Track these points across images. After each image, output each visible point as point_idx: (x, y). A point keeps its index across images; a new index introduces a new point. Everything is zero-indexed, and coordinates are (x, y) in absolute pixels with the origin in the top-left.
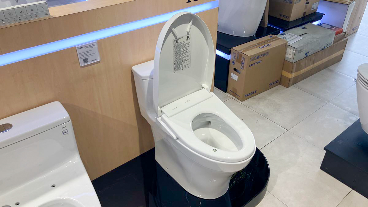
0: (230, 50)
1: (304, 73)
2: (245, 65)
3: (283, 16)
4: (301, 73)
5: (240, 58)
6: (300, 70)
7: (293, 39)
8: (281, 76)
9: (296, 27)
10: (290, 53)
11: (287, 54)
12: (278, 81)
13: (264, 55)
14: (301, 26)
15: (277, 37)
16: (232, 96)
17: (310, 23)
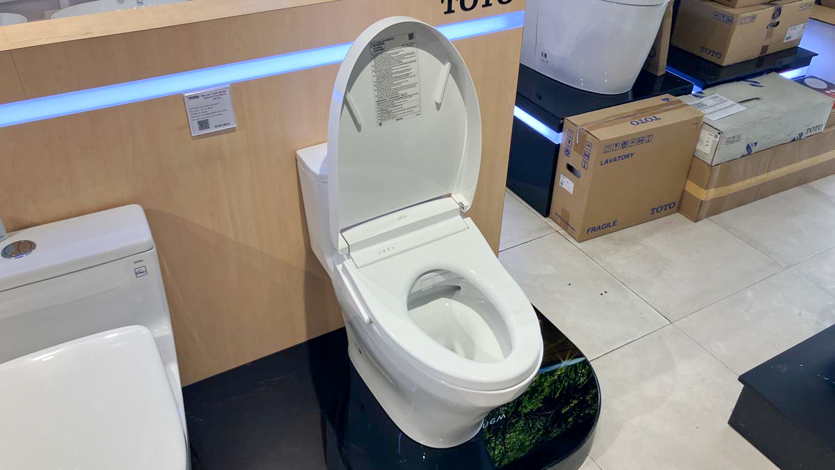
0: (562, 121)
1: (740, 191)
2: (592, 161)
3: (708, 51)
5: (583, 143)
6: (730, 184)
7: (720, 110)
8: (683, 192)
9: (738, 79)
10: (707, 142)
11: (700, 143)
12: (675, 203)
13: (641, 141)
14: (749, 80)
15: (680, 101)
17: (774, 73)
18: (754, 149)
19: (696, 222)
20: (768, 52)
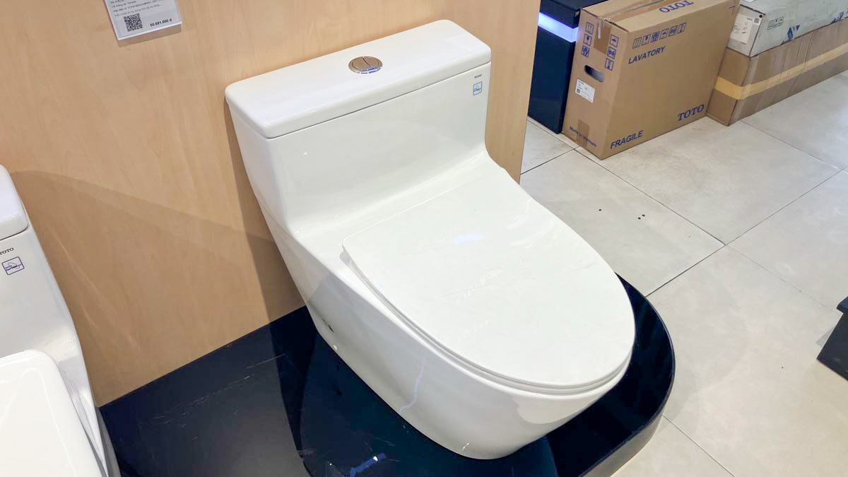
1: (776, 86)
2: (619, 61)
4: (768, 88)
5: (605, 38)
6: (767, 79)
8: (713, 92)
10: (745, 28)
11: (735, 30)
12: (703, 105)
13: (673, 31)
16: (574, 145)
18: (796, 34)
19: (729, 125)
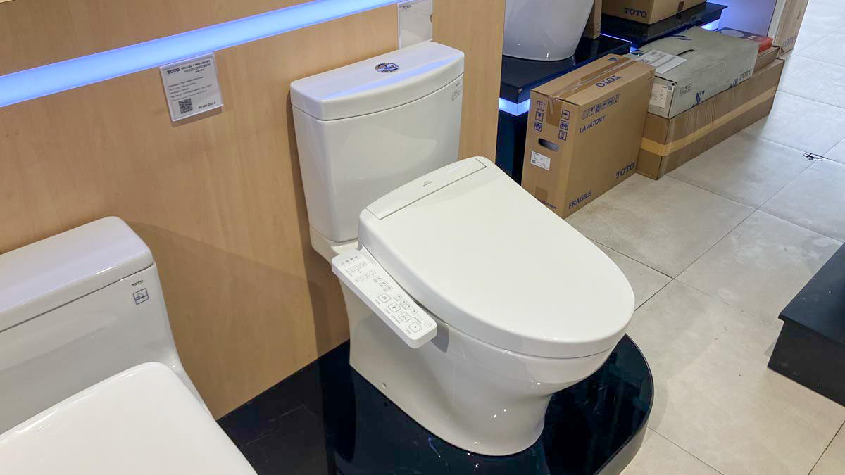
0: (520, 90)
3: (632, 12)
6: (684, 137)
7: (664, 63)
8: (639, 152)
9: (667, 35)
10: (661, 95)
12: (634, 164)
14: (676, 35)
15: (629, 59)
17: (695, 27)
18: (702, 98)
19: (657, 179)
20: (684, 9)
